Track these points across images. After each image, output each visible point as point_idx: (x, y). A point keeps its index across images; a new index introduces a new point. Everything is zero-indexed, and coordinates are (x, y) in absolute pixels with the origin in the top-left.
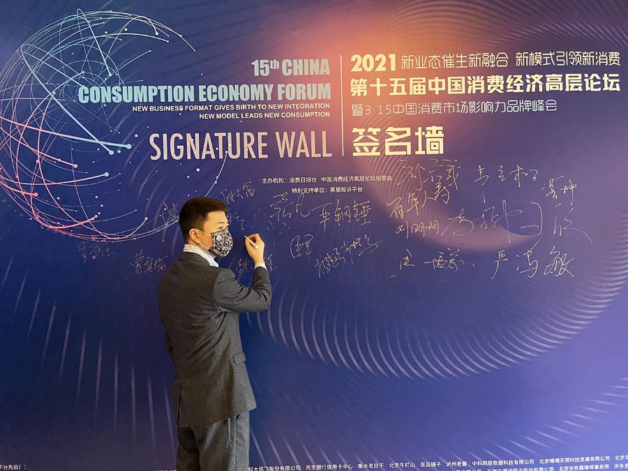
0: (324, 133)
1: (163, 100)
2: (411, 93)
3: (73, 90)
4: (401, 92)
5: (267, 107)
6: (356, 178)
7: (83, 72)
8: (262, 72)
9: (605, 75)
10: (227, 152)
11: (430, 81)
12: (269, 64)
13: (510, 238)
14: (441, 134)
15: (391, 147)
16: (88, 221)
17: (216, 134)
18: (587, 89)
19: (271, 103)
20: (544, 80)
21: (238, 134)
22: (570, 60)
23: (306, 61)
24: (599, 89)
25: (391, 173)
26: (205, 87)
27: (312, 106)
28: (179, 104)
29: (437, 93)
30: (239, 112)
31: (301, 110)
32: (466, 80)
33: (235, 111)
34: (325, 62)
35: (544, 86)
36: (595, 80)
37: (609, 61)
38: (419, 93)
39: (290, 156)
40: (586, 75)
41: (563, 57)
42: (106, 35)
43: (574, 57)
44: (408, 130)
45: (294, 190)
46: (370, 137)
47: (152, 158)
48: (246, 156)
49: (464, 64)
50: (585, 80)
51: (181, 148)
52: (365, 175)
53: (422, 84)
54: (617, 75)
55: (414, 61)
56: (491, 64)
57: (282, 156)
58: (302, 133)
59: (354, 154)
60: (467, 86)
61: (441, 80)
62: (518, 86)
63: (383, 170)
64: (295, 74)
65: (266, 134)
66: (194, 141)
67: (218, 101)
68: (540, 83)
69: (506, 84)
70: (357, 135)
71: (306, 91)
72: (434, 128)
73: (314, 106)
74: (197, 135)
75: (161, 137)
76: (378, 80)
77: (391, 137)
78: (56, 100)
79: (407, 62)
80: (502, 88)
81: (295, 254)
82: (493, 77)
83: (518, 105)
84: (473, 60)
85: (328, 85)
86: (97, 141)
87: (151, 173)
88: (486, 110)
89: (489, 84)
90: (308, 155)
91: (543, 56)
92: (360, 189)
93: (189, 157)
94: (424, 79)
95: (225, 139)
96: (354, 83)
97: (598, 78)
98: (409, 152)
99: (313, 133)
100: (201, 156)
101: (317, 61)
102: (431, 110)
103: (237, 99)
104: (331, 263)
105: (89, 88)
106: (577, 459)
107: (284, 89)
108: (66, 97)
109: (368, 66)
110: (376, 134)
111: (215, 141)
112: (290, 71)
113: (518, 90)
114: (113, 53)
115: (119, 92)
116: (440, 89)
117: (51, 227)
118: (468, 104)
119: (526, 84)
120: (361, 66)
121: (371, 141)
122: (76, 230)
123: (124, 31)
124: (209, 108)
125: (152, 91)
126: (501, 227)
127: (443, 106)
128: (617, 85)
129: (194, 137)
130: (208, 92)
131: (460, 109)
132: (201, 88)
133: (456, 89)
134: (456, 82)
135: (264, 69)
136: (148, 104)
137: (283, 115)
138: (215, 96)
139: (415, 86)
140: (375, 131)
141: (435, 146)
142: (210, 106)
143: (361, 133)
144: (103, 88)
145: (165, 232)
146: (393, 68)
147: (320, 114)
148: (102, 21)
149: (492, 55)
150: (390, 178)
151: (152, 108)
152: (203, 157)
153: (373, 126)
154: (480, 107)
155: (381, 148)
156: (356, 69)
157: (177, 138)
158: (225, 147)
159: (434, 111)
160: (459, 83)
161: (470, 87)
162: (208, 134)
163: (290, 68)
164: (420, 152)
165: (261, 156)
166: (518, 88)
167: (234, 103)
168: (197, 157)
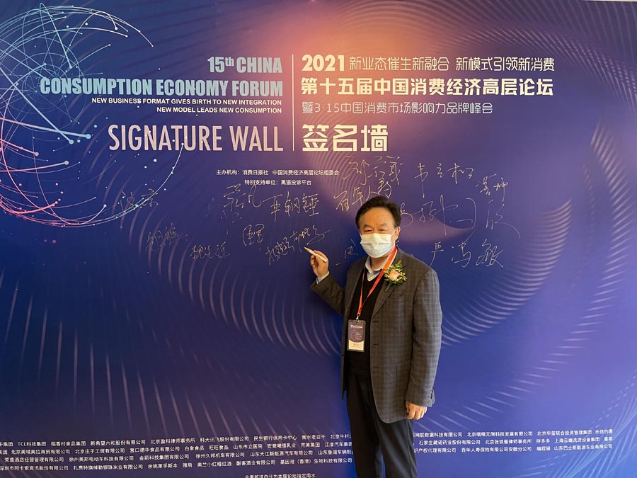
0: (276, 128)
1: (121, 92)
2: (358, 93)
3: (35, 81)
4: (348, 91)
5: (222, 102)
6: (306, 172)
7: (45, 64)
8: (217, 68)
9: (540, 80)
10: (182, 144)
11: (376, 82)
12: (224, 61)
13: (447, 231)
14: (385, 133)
15: (338, 144)
16: (49, 206)
17: (173, 127)
18: (522, 93)
19: (226, 98)
20: (481, 84)
21: (194, 127)
22: (506, 66)
23: (260, 59)
24: (533, 94)
25: (338, 167)
26: (162, 81)
27: (265, 102)
28: (137, 97)
29: (382, 93)
30: (195, 106)
31: (253, 106)
32: (410, 82)
33: (191, 105)
34: (277, 60)
35: (481, 90)
36: (529, 84)
37: (543, 67)
38: (366, 93)
39: (243, 149)
40: (521, 80)
41: (500, 63)
42: (68, 29)
43: (510, 62)
44: (355, 127)
45: (247, 182)
46: (319, 133)
47: (111, 148)
48: (201, 149)
49: (408, 67)
50: (520, 84)
51: (139, 139)
52: (314, 169)
53: (368, 84)
54: (551, 80)
55: (362, 63)
56: (433, 68)
57: (235, 149)
58: (255, 128)
59: (304, 149)
60: (410, 88)
61: (386, 81)
62: (458, 89)
63: (331, 165)
64: (249, 71)
65: (220, 127)
66: (152, 133)
67: (175, 96)
68: (477, 86)
69: (446, 87)
70: (307, 131)
71: (259, 88)
72: (379, 127)
73: (267, 102)
74: (154, 127)
75: (120, 129)
76: (328, 80)
77: (338, 134)
78: (19, 91)
79: (354, 62)
80: (443, 91)
81: (248, 241)
82: (435, 80)
83: (457, 107)
84: (417, 63)
85: (280, 83)
86: (57, 131)
87: (109, 162)
88: (427, 111)
89: (431, 86)
90: (260, 149)
91: (481, 61)
92: (309, 182)
93: (146, 148)
94: (371, 80)
95: (181, 131)
96: (305, 82)
97: (532, 82)
98: (355, 149)
99: (265, 129)
100: (158, 147)
101: (270, 59)
102: (376, 110)
103: (193, 94)
104: (281, 251)
105: (51, 79)
106: (502, 434)
107: (238, 85)
108: (28, 88)
109: (319, 66)
110: (325, 130)
111: (171, 133)
112: (244, 68)
113: (458, 93)
114: (74, 45)
115: (79, 84)
116: (386, 90)
117: (13, 212)
118: (410, 105)
119: (464, 88)
120: (312, 66)
121: (320, 137)
122: (37, 215)
123: (84, 26)
124: (166, 101)
125: (112, 83)
126: (438, 221)
127: (387, 106)
128: (550, 90)
129: (151, 129)
130: (166, 86)
131: (403, 109)
132: (159, 82)
133: (400, 90)
134: (400, 83)
135: (220, 65)
136: (107, 96)
137: (237, 110)
138: (172, 90)
139: (362, 86)
140: (324, 128)
141: (379, 144)
142: (168, 100)
143: (311, 129)
144: (64, 80)
145: (123, 218)
146: (342, 69)
147: (272, 111)
148: (64, 15)
149: (434, 59)
150: (337, 172)
151: (111, 101)
152: (160, 149)
153: (323, 123)
154: (422, 108)
155: (329, 144)
156: (307, 68)
157: (135, 130)
158: (181, 140)
159: (379, 110)
160: (403, 84)
161: (413, 89)
162: (165, 127)
163: (244, 65)
164: (365, 149)
165: (215, 148)
166: (457, 91)
167: (190, 97)
168: (155, 149)
